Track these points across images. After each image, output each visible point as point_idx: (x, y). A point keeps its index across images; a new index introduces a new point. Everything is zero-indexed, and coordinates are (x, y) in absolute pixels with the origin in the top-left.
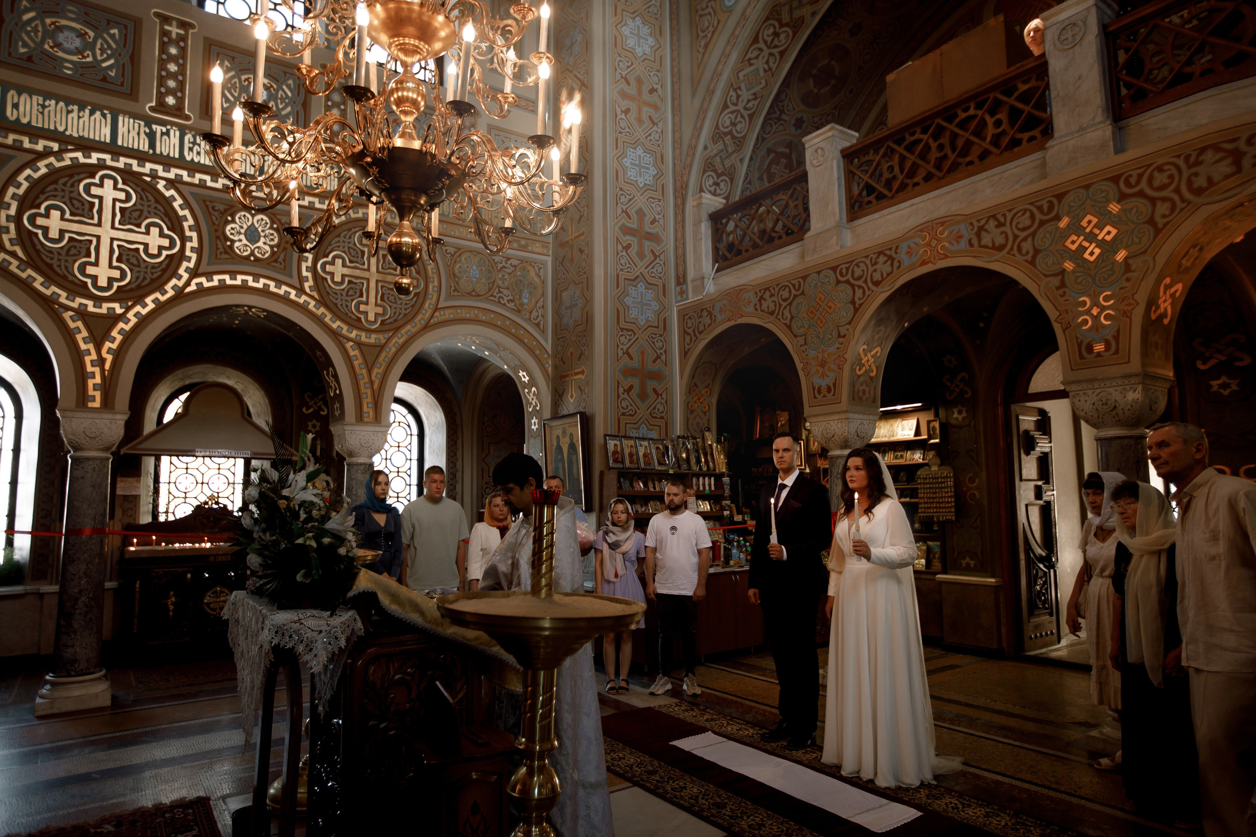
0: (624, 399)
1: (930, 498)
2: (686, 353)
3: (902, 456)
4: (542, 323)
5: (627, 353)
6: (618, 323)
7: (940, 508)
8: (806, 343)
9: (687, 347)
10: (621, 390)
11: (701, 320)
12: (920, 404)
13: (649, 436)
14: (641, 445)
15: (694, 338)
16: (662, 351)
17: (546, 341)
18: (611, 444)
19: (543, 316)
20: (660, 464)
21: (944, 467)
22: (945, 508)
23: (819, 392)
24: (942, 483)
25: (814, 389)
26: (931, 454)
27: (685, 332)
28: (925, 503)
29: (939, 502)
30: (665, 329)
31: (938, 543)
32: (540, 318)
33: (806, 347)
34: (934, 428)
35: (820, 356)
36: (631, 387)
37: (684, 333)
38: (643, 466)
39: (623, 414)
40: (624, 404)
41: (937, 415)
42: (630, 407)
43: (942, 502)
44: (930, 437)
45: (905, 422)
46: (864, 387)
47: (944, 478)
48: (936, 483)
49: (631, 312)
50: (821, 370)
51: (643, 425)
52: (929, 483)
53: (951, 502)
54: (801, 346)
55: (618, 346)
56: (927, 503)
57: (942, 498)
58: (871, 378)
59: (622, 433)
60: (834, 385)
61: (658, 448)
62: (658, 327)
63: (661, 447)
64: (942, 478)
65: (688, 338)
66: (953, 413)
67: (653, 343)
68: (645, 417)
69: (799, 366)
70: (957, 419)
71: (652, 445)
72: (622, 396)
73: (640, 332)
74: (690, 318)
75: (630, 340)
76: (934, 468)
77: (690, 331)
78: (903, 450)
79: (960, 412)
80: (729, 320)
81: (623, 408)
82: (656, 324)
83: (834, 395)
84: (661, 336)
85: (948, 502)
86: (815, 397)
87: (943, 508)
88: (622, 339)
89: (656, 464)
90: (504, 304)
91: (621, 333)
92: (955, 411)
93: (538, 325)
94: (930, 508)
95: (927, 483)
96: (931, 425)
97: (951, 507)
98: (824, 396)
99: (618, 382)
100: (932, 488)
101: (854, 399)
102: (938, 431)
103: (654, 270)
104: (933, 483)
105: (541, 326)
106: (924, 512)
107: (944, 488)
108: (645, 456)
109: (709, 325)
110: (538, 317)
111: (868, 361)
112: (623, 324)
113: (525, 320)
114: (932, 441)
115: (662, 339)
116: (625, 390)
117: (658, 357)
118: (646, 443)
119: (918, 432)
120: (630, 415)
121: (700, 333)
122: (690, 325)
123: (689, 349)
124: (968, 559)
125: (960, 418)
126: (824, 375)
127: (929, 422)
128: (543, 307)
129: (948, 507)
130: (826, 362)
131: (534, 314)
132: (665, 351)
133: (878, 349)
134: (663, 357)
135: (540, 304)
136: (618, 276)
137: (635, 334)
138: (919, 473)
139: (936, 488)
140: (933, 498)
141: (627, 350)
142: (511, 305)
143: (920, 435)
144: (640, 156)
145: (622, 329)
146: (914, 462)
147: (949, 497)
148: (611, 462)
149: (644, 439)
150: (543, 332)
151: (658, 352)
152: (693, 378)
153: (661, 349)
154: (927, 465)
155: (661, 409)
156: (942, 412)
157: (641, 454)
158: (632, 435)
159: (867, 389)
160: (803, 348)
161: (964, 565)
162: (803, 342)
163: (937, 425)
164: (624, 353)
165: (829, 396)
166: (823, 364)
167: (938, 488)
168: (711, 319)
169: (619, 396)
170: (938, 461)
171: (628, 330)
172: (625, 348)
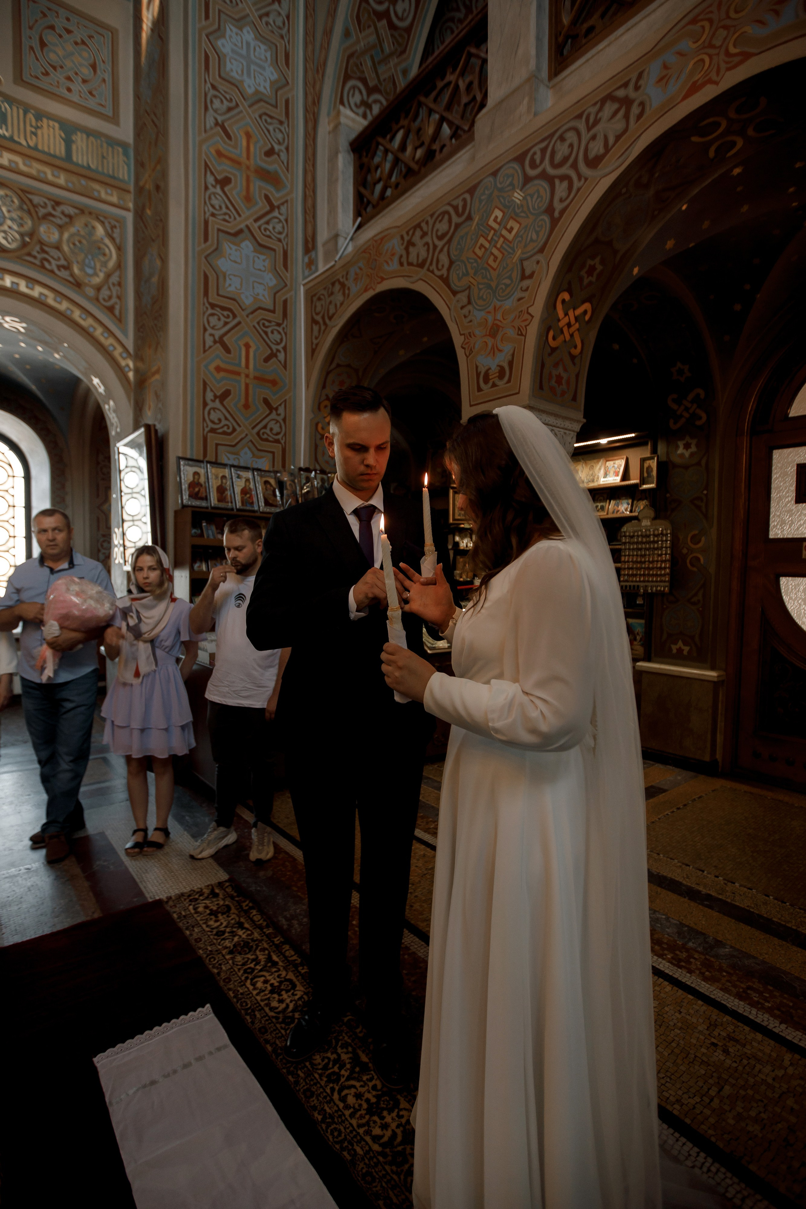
0: (214, 409)
1: (637, 562)
2: (313, 351)
3: (602, 508)
4: (117, 307)
5: (221, 341)
6: (206, 293)
7: (649, 575)
8: (469, 302)
9: (315, 342)
10: (209, 396)
11: (332, 298)
12: (633, 435)
13: (255, 466)
14: (239, 477)
15: (323, 328)
16: (280, 347)
17: (125, 332)
18: (188, 472)
19: (119, 297)
20: (267, 503)
21: (658, 521)
22: (657, 575)
23: (486, 380)
24: (654, 542)
25: (478, 375)
26: (642, 505)
27: (314, 322)
28: (629, 568)
29: (649, 569)
30: (285, 315)
31: (643, 621)
32: (114, 300)
33: (470, 307)
34: (649, 468)
35: (490, 319)
36: (227, 394)
37: (312, 322)
38: (239, 505)
39: (213, 431)
40: (214, 416)
41: (654, 451)
42: (224, 422)
43: (653, 568)
44: (643, 481)
45: (610, 464)
46: (560, 370)
47: (658, 536)
48: (646, 543)
49: (228, 282)
50: (490, 341)
51: (246, 449)
52: (637, 543)
53: (665, 568)
54: (462, 308)
55: (205, 330)
56: (632, 568)
57: (653, 562)
58: (573, 357)
59: (211, 457)
60: (511, 364)
61: (266, 482)
62: (273, 312)
63: (272, 481)
64: (655, 535)
65: (316, 328)
66: (677, 447)
67: (266, 333)
68: (249, 437)
69: (458, 340)
70: (682, 455)
71: (258, 478)
72: (211, 405)
73: (244, 314)
74: (319, 299)
75: (226, 323)
76: (646, 523)
77: (318, 318)
78: (604, 500)
79: (687, 446)
80: (366, 290)
81: (213, 422)
82: (271, 308)
83: (509, 381)
84: (279, 325)
85: (661, 568)
86: (479, 389)
87: (653, 575)
88: (213, 320)
89: (262, 503)
90: (52, 272)
91: (210, 311)
92: (681, 444)
93: (111, 309)
94: (636, 575)
95: (633, 543)
96: (646, 465)
97: (664, 575)
98: (494, 385)
99: (205, 384)
100: (641, 549)
101: (541, 388)
102: (654, 473)
103: (270, 227)
104: (642, 543)
105: (117, 312)
106: (627, 581)
107: (657, 549)
108: (245, 492)
109: (342, 304)
110: (110, 297)
111: (569, 325)
112: (213, 298)
113: (88, 298)
114: (645, 486)
115: (280, 329)
116: (216, 397)
117: (273, 355)
118: (249, 475)
119: (626, 476)
120: (224, 433)
121: (330, 318)
122: (319, 309)
123: (317, 345)
124: (680, 644)
125: (687, 454)
126: (495, 350)
127: (643, 461)
128: (119, 284)
129: (661, 575)
130: (498, 327)
131: (105, 293)
132: (285, 348)
133: (587, 306)
134: (281, 356)
135: (115, 279)
136: (206, 223)
137: (235, 316)
138: (624, 529)
139: (646, 549)
140: (641, 562)
141: (221, 337)
142: (64, 274)
143: (629, 480)
144: (248, 44)
145: (213, 306)
146: (618, 515)
147: (662, 561)
148: (186, 497)
149: (246, 469)
150: (120, 320)
151: (274, 347)
152: (324, 387)
153: (278, 344)
154: (636, 518)
155: (276, 429)
156: (661, 448)
157: (238, 490)
158: (225, 460)
159: (565, 375)
160: (465, 311)
161: (675, 651)
162: (465, 301)
163: (654, 464)
164: (215, 342)
165: (501, 383)
166: (494, 331)
167: (648, 549)
168: (344, 294)
169: (205, 404)
170: (651, 513)
171: (223, 308)
172: (218, 334)
